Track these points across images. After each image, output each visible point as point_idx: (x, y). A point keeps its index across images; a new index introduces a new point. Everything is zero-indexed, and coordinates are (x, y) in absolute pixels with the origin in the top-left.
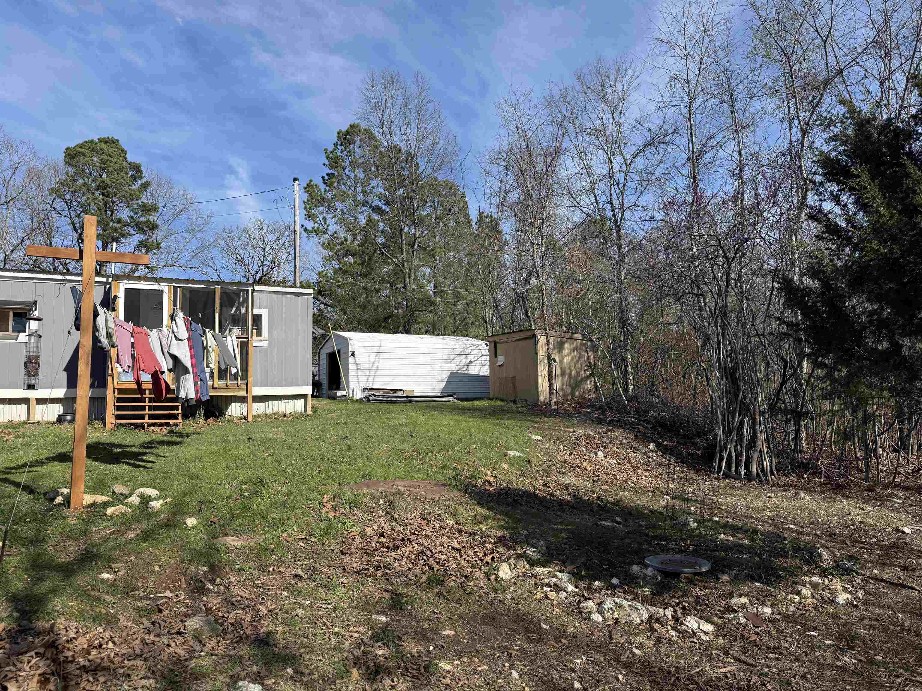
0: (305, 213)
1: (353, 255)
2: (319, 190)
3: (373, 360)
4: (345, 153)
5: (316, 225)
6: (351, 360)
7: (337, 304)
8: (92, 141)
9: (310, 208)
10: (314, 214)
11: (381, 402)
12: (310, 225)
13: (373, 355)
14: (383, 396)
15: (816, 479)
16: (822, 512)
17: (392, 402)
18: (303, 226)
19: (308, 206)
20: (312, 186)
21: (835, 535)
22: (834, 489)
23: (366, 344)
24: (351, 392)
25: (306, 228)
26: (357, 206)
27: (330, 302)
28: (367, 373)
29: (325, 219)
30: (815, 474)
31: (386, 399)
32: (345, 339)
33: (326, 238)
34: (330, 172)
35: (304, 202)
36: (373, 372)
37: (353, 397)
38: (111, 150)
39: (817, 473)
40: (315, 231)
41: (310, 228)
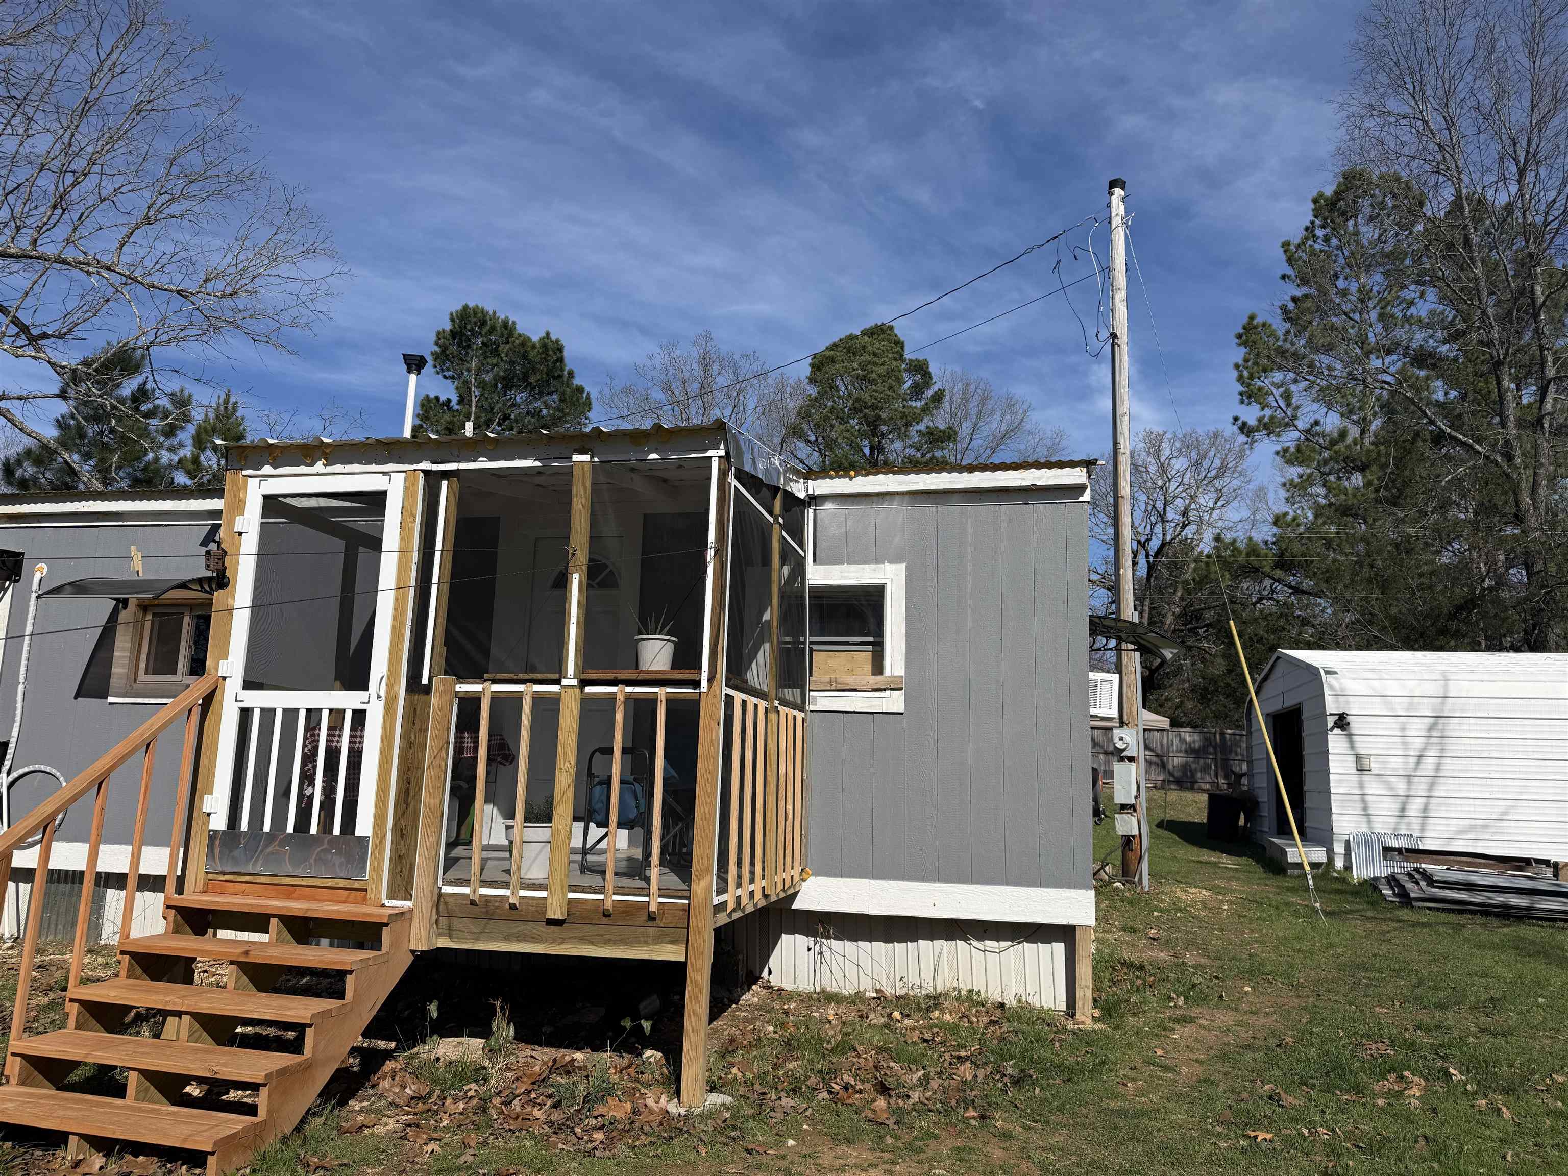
0: (1241, 389)
1: (1363, 469)
2: (1273, 334)
3: (1418, 743)
4: (1334, 242)
5: (1268, 412)
6: (1336, 742)
7: (1324, 586)
8: (851, 337)
9: (1251, 377)
10: (1260, 389)
11: (1461, 908)
12: (1251, 414)
13: (1417, 727)
14: (1470, 887)
17: (1506, 914)
18: (1236, 419)
19: (1246, 373)
20: (1255, 327)
23: (1393, 688)
24: (1339, 848)
25: (1244, 424)
26: (1367, 354)
27: (1308, 584)
28: (1401, 787)
29: (1287, 396)
31: (1478, 898)
32: (1312, 674)
33: (1291, 438)
34: (1298, 293)
35: (1237, 366)
36: (1420, 787)
37: (1348, 867)
38: (877, 345)
40: (1266, 426)
41: (1252, 422)
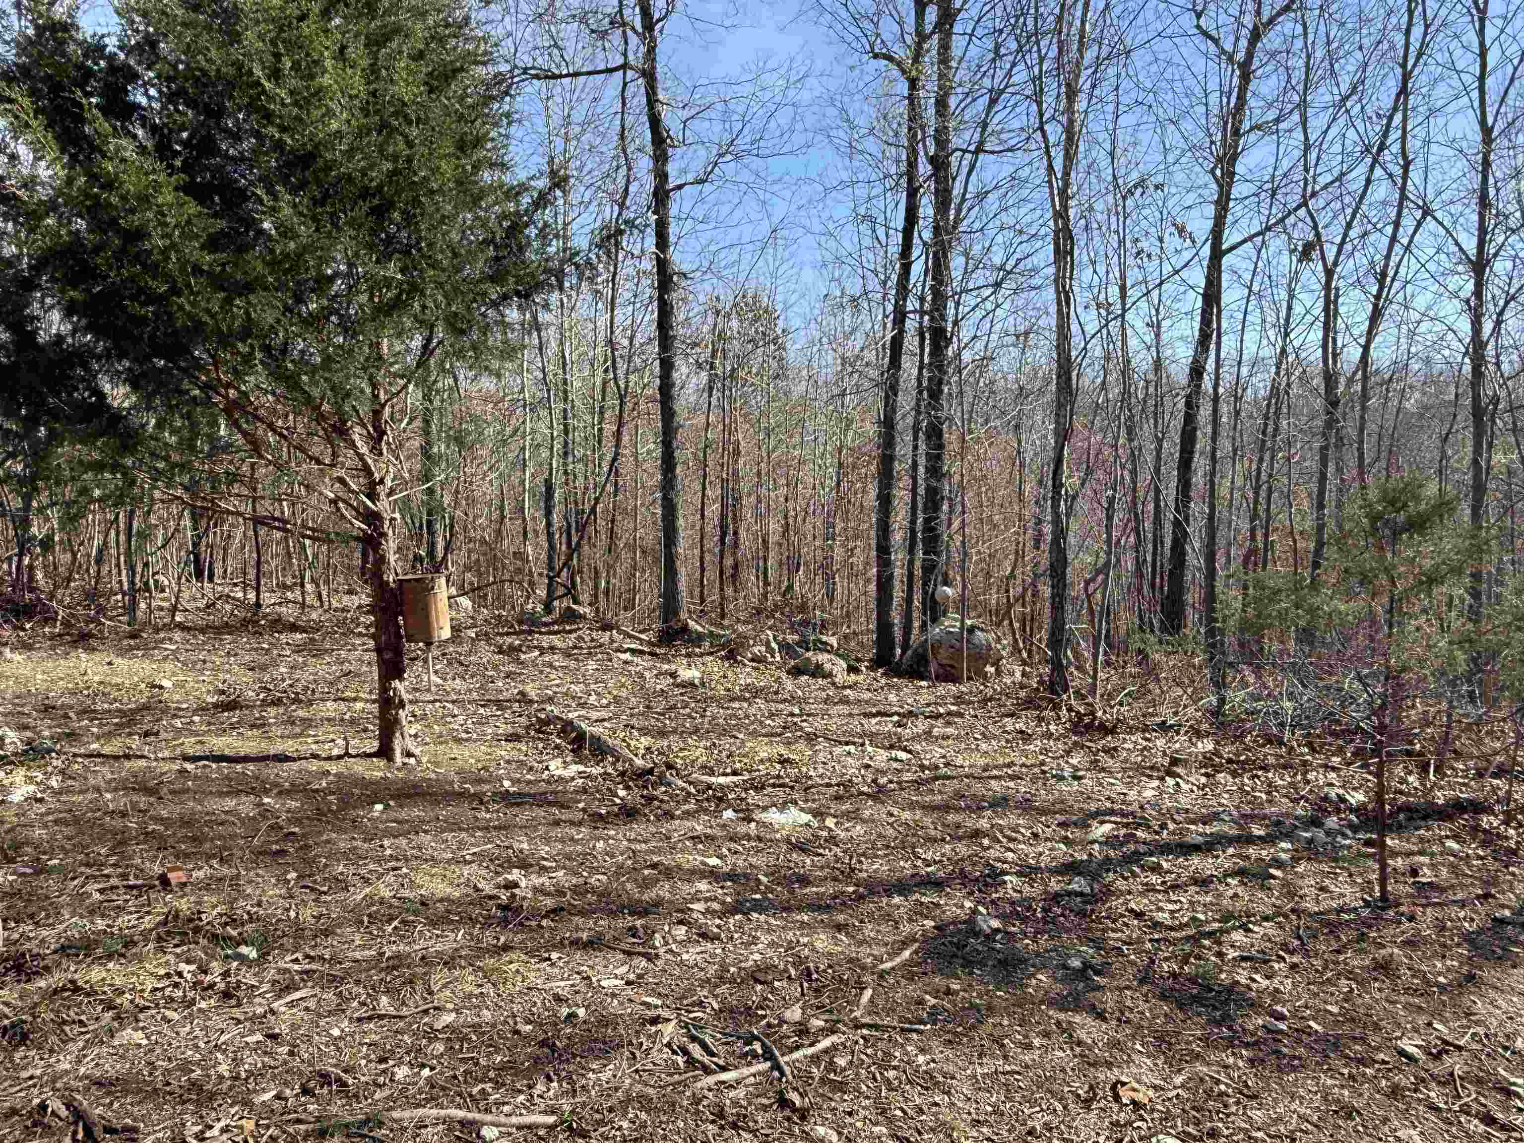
15: (47, 630)
16: (39, 676)
21: (53, 708)
22: (75, 642)
30: (46, 621)
39: (49, 619)
